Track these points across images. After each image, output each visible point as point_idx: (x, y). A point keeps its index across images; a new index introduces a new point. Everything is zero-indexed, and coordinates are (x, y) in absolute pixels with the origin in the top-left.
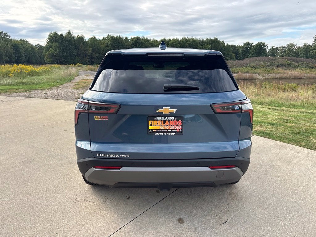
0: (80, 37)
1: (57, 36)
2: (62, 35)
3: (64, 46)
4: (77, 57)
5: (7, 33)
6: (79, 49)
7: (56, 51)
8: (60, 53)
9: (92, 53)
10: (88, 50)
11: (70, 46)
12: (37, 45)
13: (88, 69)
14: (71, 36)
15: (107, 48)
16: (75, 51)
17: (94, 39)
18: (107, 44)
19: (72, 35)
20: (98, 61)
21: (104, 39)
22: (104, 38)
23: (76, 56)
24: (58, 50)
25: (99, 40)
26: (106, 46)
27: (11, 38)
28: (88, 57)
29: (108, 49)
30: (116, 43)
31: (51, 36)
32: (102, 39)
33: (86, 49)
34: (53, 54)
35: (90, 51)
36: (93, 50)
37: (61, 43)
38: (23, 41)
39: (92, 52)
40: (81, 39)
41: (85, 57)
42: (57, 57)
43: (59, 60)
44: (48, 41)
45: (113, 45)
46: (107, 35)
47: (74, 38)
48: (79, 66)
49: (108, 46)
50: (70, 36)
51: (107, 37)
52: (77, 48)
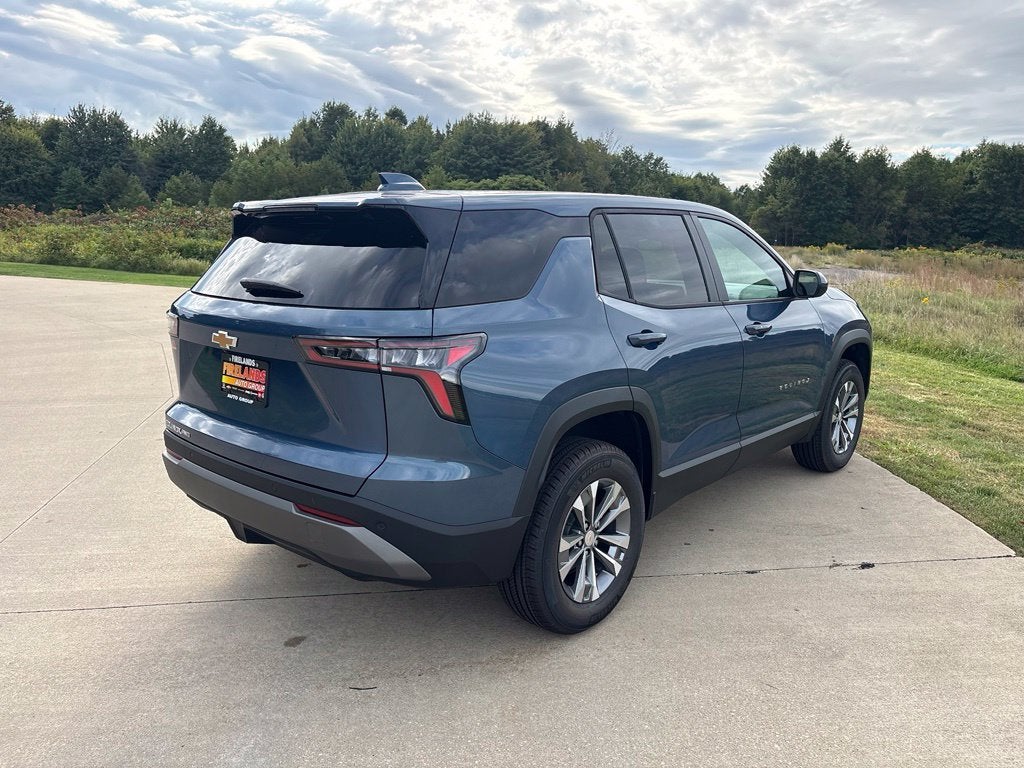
0: (872, 156)
1: (797, 158)
2: (812, 154)
3: (814, 188)
4: (848, 223)
5: (661, 159)
6: (859, 196)
7: (785, 204)
8: (797, 210)
9: (905, 210)
10: (890, 200)
11: (834, 187)
12: (742, 188)
13: (857, 264)
14: (841, 156)
15: (970, 189)
16: (846, 203)
17: (923, 160)
18: (971, 173)
19: (845, 152)
20: (924, 235)
21: (965, 157)
22: (964, 153)
23: (844, 219)
24: (791, 201)
25: (944, 163)
26: (966, 183)
27: (670, 171)
28: (889, 223)
29: (970, 192)
30: (1008, 172)
31: (777, 159)
32: (957, 159)
33: (886, 194)
34: (775, 213)
35: (900, 201)
36: (911, 200)
37: (804, 179)
38: (704, 178)
39: (905, 205)
40: (876, 162)
41: (877, 223)
42: (782, 224)
43: (790, 230)
44: (766, 174)
45: (996, 177)
46: (981, 142)
47: (850, 159)
48: (833, 252)
49: (973, 182)
50: (837, 155)
51: (975, 151)
52: (852, 192)
